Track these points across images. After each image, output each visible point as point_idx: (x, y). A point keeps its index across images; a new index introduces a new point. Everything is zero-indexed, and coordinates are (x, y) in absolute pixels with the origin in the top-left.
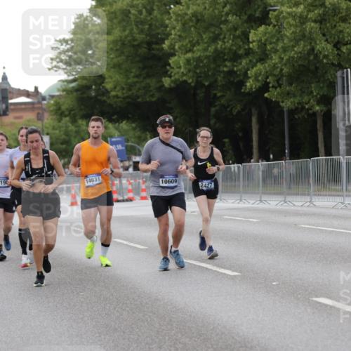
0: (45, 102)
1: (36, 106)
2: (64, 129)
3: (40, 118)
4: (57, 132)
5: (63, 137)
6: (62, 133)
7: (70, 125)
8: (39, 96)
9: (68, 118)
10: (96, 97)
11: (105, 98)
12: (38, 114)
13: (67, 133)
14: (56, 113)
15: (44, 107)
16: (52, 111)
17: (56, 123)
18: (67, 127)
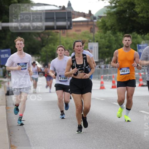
0: (95, 21)
1: (90, 23)
2: (108, 38)
3: (92, 31)
4: (103, 40)
5: (107, 43)
6: (106, 41)
7: (112, 35)
8: (92, 17)
9: (110, 31)
10: (129, 17)
11: (135, 18)
12: (91, 28)
13: (109, 41)
14: (102, 28)
15: (95, 24)
16: (100, 27)
17: (102, 34)
18: (110, 37)
